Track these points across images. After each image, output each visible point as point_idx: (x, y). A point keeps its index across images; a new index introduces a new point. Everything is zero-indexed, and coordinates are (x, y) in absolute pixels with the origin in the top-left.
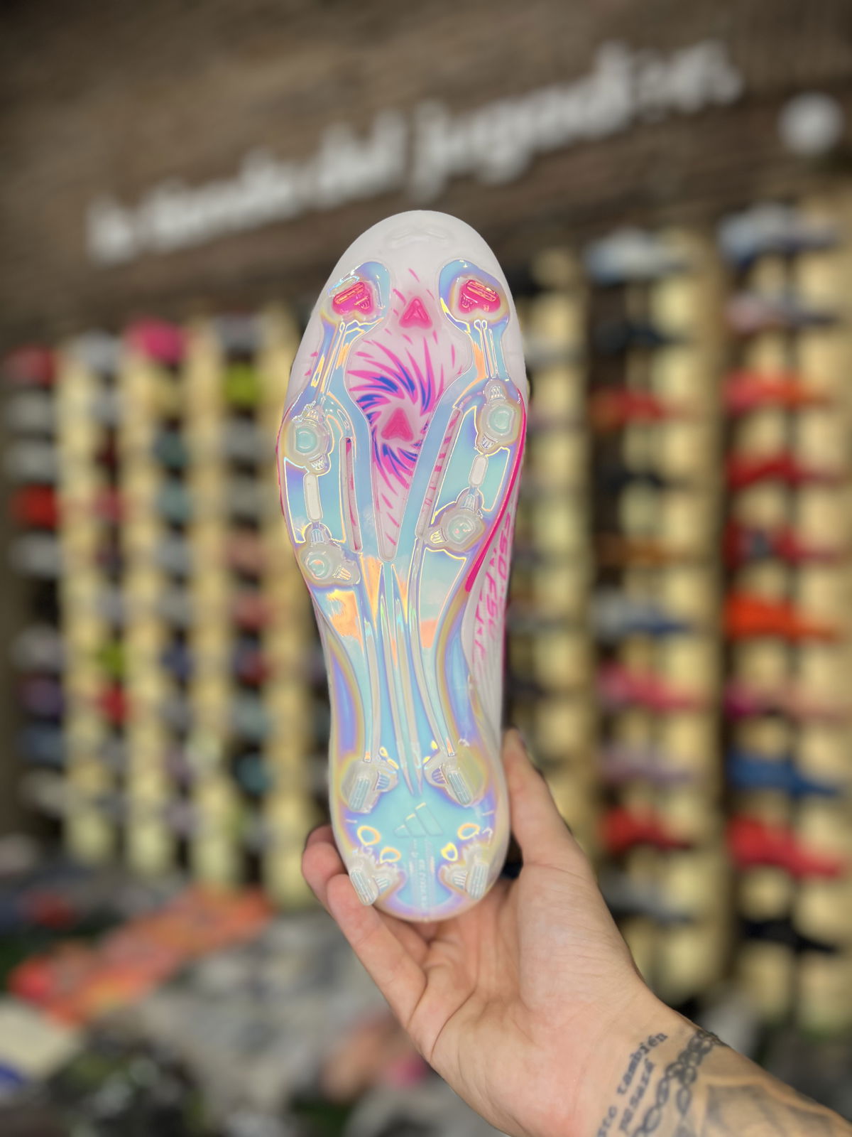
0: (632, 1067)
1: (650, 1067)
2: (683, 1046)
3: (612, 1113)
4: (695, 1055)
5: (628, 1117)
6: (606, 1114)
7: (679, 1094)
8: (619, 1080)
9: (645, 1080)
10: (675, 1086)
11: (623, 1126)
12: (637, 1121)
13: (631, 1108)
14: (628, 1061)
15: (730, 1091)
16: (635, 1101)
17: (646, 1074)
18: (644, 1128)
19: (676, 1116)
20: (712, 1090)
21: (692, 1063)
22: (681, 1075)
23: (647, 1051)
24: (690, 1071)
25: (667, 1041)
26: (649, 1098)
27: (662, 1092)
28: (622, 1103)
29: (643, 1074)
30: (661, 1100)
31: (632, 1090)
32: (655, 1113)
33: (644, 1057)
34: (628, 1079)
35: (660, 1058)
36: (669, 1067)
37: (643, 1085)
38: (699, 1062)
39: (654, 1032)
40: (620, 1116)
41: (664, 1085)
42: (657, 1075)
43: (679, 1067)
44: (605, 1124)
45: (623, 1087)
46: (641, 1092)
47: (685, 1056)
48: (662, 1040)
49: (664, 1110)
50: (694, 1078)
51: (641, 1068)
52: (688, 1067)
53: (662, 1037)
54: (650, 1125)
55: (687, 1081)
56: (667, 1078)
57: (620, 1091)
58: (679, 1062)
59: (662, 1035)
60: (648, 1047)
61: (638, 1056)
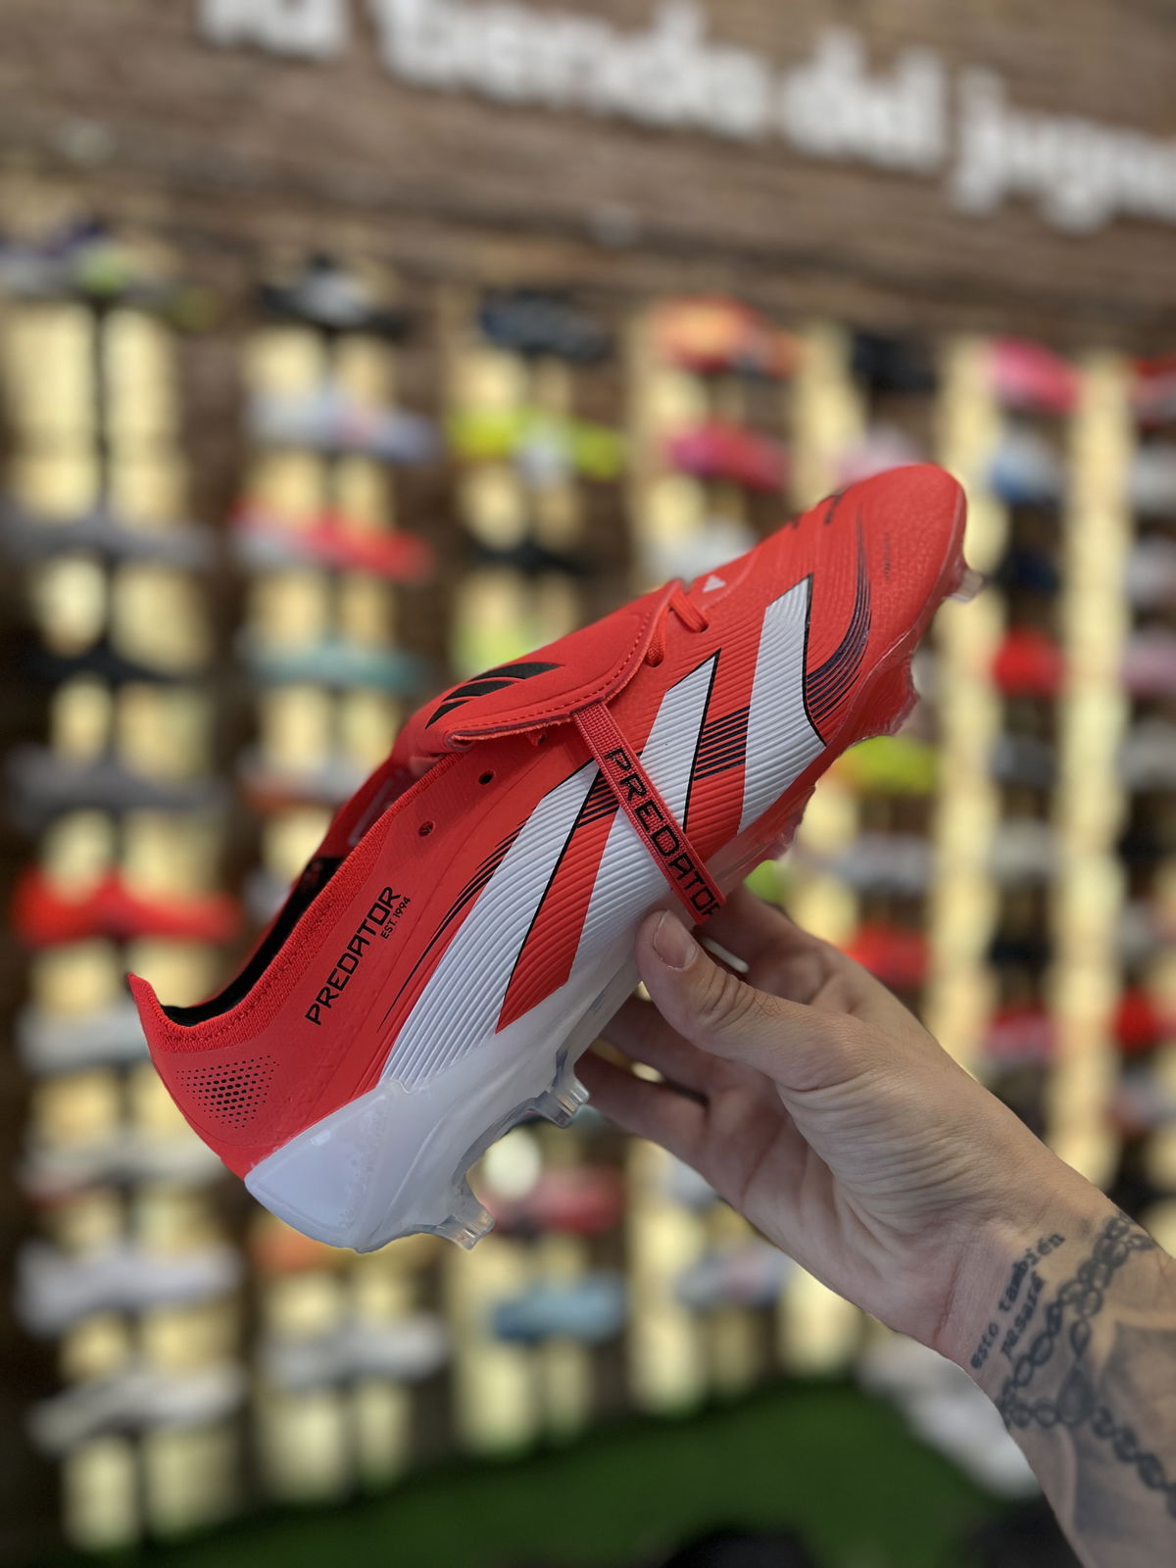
0: (1017, 1279)
1: (1038, 1284)
2: (1085, 1251)
3: (993, 1330)
4: (1103, 1268)
5: (1012, 1340)
6: (984, 1329)
7: (1074, 1327)
8: (1000, 1293)
10: (1070, 1314)
11: (1007, 1347)
12: (1022, 1346)
13: (1016, 1330)
14: (1009, 1272)
15: (1145, 1335)
17: (1033, 1293)
19: (1071, 1355)
20: (1121, 1329)
23: (1035, 1261)
24: (1093, 1295)
25: (1064, 1247)
26: (1038, 1323)
27: (1054, 1320)
29: (1029, 1291)
30: (1053, 1328)
31: (1017, 1308)
32: (1046, 1343)
33: (1031, 1269)
35: (1054, 1273)
37: (1030, 1304)
39: (1047, 1230)
40: (1002, 1337)
41: (1055, 1312)
44: (984, 1340)
45: (1006, 1304)
47: (1087, 1271)
48: (1057, 1245)
49: (1057, 1341)
50: (1098, 1307)
52: (1092, 1288)
53: (1057, 1239)
54: (1038, 1356)
55: (1087, 1311)
56: (1060, 1304)
58: (1080, 1280)
59: (1056, 1236)
60: (1038, 1255)
61: (1023, 1267)
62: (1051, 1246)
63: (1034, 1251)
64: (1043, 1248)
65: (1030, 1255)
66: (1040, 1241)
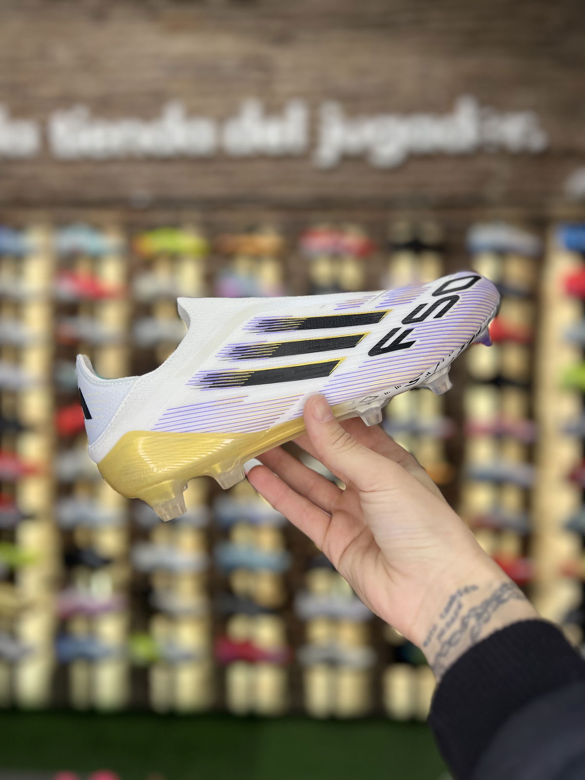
2: (487, 595)
4: (494, 603)
5: (443, 633)
6: (431, 628)
9: (456, 614)
10: (472, 622)
11: (439, 637)
13: (445, 629)
16: (449, 625)
17: (457, 610)
18: (450, 643)
21: (490, 609)
22: (479, 616)
23: (461, 596)
25: (477, 592)
27: (464, 624)
28: (441, 624)
30: (463, 628)
31: (448, 618)
32: (458, 636)
34: (447, 610)
35: (468, 602)
36: (473, 610)
37: (454, 616)
38: (495, 609)
39: (470, 583)
40: (438, 631)
41: (466, 620)
42: (464, 612)
43: (479, 611)
46: (453, 620)
48: (474, 590)
49: (464, 635)
51: (455, 606)
52: (486, 611)
53: (475, 588)
55: (482, 620)
57: (442, 616)
58: (481, 607)
59: (475, 586)
60: (463, 593)
61: (455, 597)
62: (471, 590)
63: (461, 591)
65: (459, 593)
66: (466, 586)
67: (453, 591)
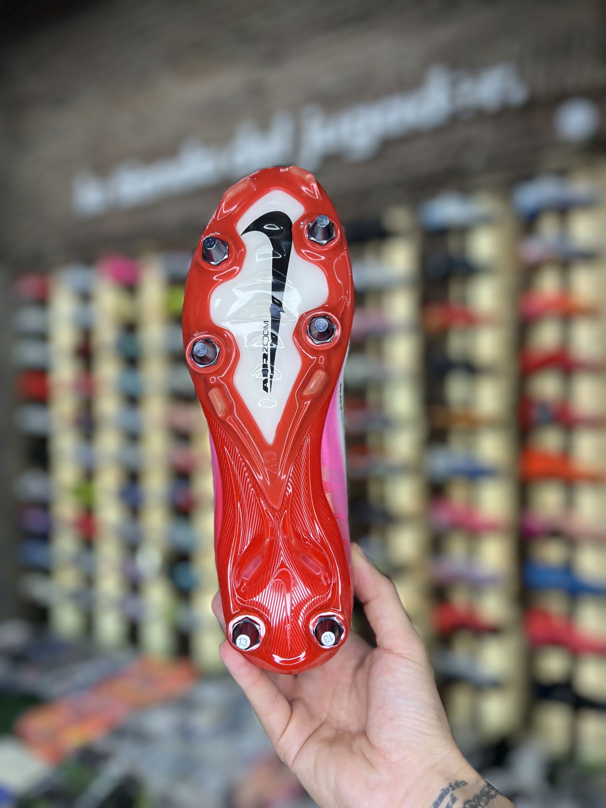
1: (454, 800)
25: (467, 786)
29: (449, 803)
33: (450, 793)
35: (461, 795)
36: (467, 802)
43: (474, 803)
48: (464, 785)
51: (447, 799)
58: (474, 800)
59: (464, 782)
60: (454, 787)
61: (447, 791)
62: (461, 785)
63: (453, 785)
64: (458, 785)
65: (451, 786)
66: (456, 781)
67: (445, 785)
